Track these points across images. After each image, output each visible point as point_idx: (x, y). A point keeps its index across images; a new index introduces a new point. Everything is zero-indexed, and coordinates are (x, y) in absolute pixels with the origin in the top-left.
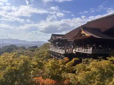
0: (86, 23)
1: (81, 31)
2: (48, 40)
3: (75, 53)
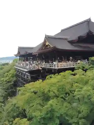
3: (41, 69)
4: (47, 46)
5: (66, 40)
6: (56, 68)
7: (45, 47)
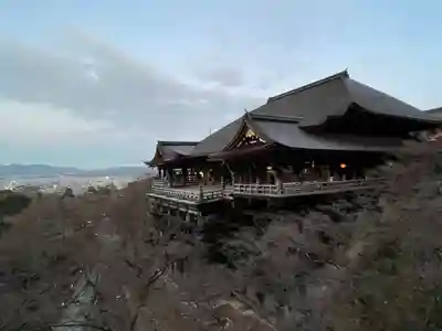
0: (266, 102)
1: (244, 129)
2: (147, 163)
3: (231, 198)
4: (250, 139)
5: (295, 126)
6: (279, 195)
7: (244, 142)
